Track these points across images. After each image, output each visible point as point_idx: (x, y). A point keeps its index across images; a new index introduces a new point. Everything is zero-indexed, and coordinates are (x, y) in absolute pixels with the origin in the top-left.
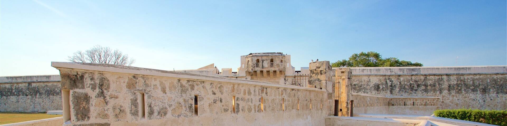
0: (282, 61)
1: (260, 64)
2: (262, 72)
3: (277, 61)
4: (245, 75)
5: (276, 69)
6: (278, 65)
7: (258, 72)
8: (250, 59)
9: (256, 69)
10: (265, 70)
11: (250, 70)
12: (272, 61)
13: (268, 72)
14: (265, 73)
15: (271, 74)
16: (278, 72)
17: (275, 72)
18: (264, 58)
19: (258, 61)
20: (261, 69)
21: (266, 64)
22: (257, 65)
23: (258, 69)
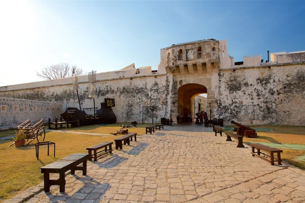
0: (214, 49)
1: (184, 55)
2: (186, 66)
3: (207, 49)
4: (165, 73)
5: (206, 60)
6: (208, 55)
7: (182, 67)
8: (170, 51)
9: (179, 62)
10: (190, 63)
11: (171, 64)
12: (200, 49)
13: (195, 65)
14: (191, 68)
15: (200, 68)
16: (209, 65)
17: (204, 64)
18: (189, 47)
19: (181, 51)
20: (185, 62)
21: (191, 55)
22: (180, 58)
23: (181, 63)
